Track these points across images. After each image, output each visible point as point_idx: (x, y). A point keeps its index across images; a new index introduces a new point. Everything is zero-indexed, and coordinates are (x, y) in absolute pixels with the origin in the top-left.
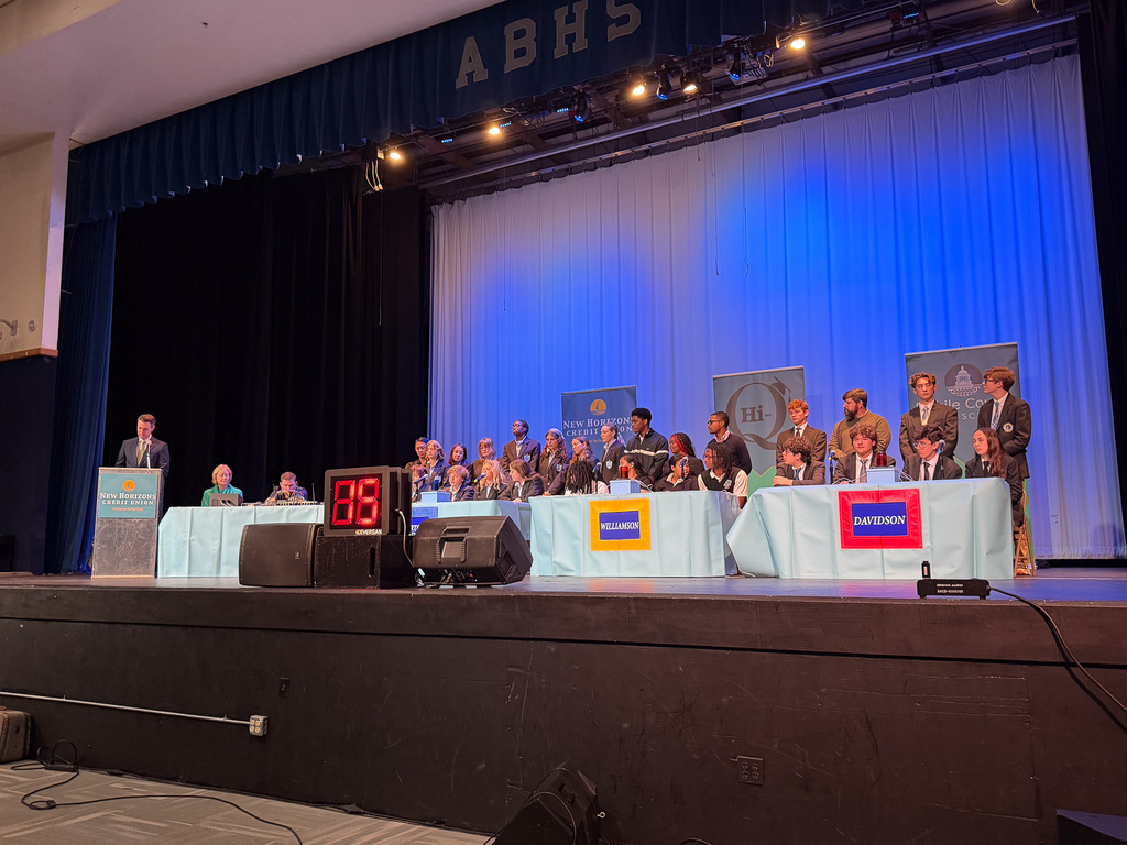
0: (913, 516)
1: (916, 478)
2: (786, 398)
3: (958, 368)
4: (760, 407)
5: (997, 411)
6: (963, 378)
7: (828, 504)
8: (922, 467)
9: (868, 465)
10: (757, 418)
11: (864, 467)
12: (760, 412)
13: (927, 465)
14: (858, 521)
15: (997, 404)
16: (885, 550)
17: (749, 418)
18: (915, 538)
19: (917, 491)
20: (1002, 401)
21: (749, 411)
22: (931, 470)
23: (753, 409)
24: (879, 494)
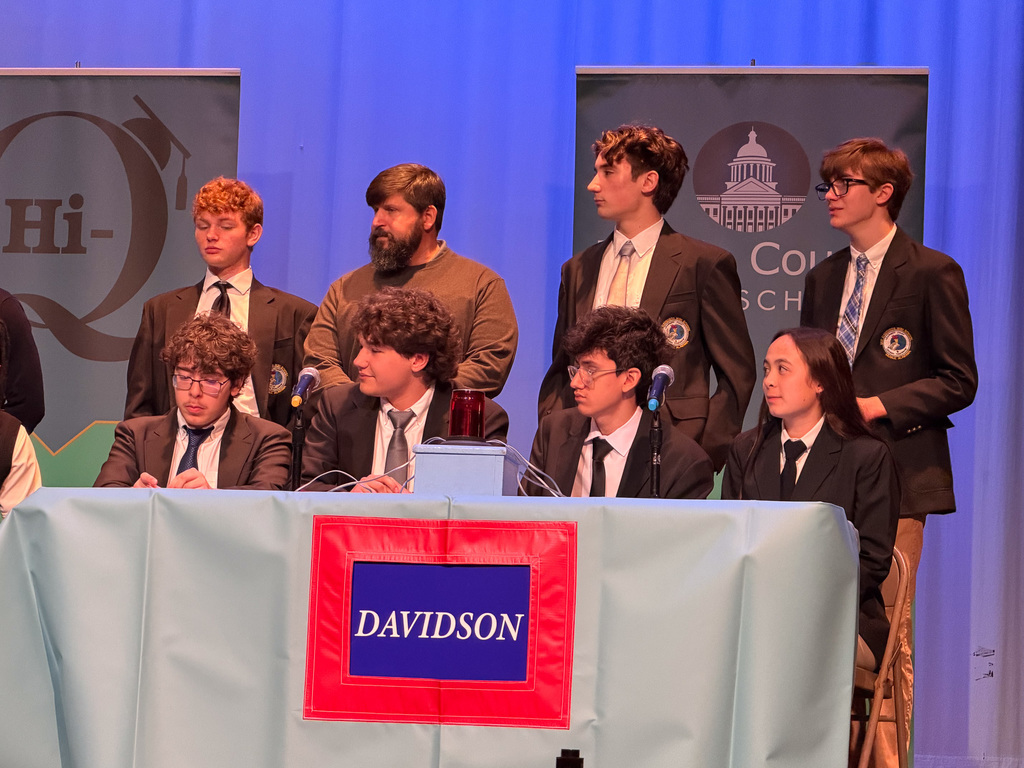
0: (550, 614)
1: (567, 486)
2: (169, 177)
3: (736, 137)
4: (77, 201)
5: (861, 287)
6: (751, 172)
7: (276, 562)
8: (588, 452)
9: (414, 432)
10: (61, 238)
11: (399, 441)
12: (75, 221)
13: (602, 449)
14: (370, 624)
15: (862, 264)
16: (448, 731)
17: (32, 237)
18: (546, 691)
19: (570, 530)
20: (876, 254)
21: (34, 214)
22: (615, 467)
23: (49, 207)
24: (446, 532)
